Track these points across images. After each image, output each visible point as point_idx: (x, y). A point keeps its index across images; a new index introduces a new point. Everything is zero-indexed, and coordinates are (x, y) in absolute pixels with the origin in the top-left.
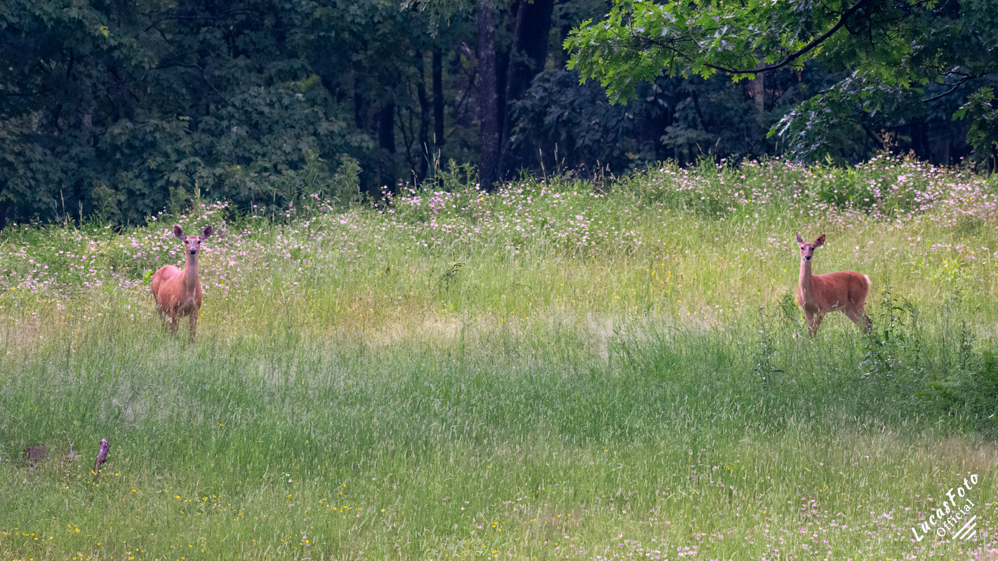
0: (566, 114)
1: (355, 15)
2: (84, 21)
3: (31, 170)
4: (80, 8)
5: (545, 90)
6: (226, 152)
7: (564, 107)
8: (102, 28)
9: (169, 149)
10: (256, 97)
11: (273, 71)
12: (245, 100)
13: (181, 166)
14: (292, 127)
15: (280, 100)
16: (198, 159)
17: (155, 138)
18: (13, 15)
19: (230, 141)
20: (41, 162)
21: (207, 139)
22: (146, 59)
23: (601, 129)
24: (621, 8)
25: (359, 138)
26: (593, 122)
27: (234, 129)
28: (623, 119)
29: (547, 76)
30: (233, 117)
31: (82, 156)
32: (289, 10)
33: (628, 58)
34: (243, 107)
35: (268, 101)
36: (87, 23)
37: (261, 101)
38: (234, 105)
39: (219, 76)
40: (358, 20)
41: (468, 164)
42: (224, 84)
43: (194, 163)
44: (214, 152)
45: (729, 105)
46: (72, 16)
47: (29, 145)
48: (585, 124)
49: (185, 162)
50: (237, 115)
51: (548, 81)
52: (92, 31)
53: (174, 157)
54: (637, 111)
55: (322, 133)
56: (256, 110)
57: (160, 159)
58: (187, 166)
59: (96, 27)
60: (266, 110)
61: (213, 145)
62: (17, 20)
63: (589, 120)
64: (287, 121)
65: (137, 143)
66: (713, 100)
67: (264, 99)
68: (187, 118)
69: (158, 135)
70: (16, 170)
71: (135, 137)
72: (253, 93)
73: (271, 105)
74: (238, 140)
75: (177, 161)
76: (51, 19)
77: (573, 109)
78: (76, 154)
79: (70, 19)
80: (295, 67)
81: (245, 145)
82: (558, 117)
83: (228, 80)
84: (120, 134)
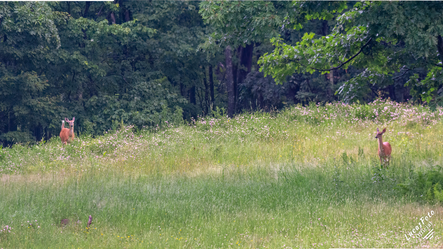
0: (260, 88)
1: (179, 54)
2: (78, 59)
3: (60, 116)
4: (77, 55)
5: (251, 79)
6: (133, 106)
7: (259, 86)
8: (85, 62)
9: (111, 106)
10: (143, 85)
11: (149, 76)
12: (139, 87)
13: (116, 112)
14: (157, 96)
15: (152, 86)
16: (122, 110)
17: (106, 102)
18: (52, 58)
19: (134, 103)
20: (64, 112)
21: (125, 102)
22: (102, 73)
23: (273, 93)
24: (278, 48)
25: (182, 100)
26: (270, 91)
27: (136, 98)
28: (281, 89)
29: (252, 74)
30: (135, 93)
31: (79, 110)
32: (155, 53)
33: (282, 67)
34: (139, 90)
35: (148, 87)
36: (80, 60)
37: (145, 87)
38: (135, 89)
39: (129, 78)
40: (181, 55)
41: (223, 108)
42: (132, 81)
43: (121, 111)
44: (128, 107)
45: (320, 83)
46: (74, 58)
47: (59, 106)
48: (267, 91)
49: (118, 111)
50: (136, 93)
51: (252, 76)
52: (82, 63)
53: (113, 109)
54: (286, 86)
55: (168, 98)
56: (144, 90)
57: (108, 110)
58: (118, 112)
59: (83, 61)
60: (147, 90)
61: (128, 104)
62: (53, 60)
63: (268, 90)
64: (155, 94)
65: (99, 104)
66: (314, 81)
67: (146, 86)
68: (118, 94)
69: (107, 101)
70: (55, 116)
71: (99, 102)
72: (142, 84)
73: (149, 88)
74: (137, 102)
75: (115, 111)
76: (66, 59)
77: (262, 86)
78: (77, 109)
79: (73, 59)
80: (157, 74)
81: (140, 104)
82: (257, 89)
83: (133, 80)
84: (93, 101)
